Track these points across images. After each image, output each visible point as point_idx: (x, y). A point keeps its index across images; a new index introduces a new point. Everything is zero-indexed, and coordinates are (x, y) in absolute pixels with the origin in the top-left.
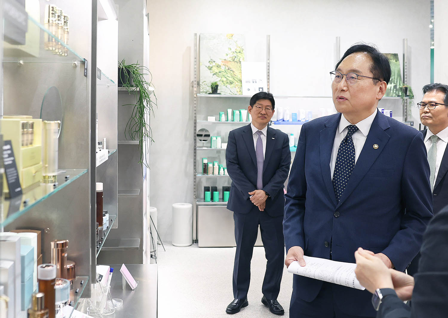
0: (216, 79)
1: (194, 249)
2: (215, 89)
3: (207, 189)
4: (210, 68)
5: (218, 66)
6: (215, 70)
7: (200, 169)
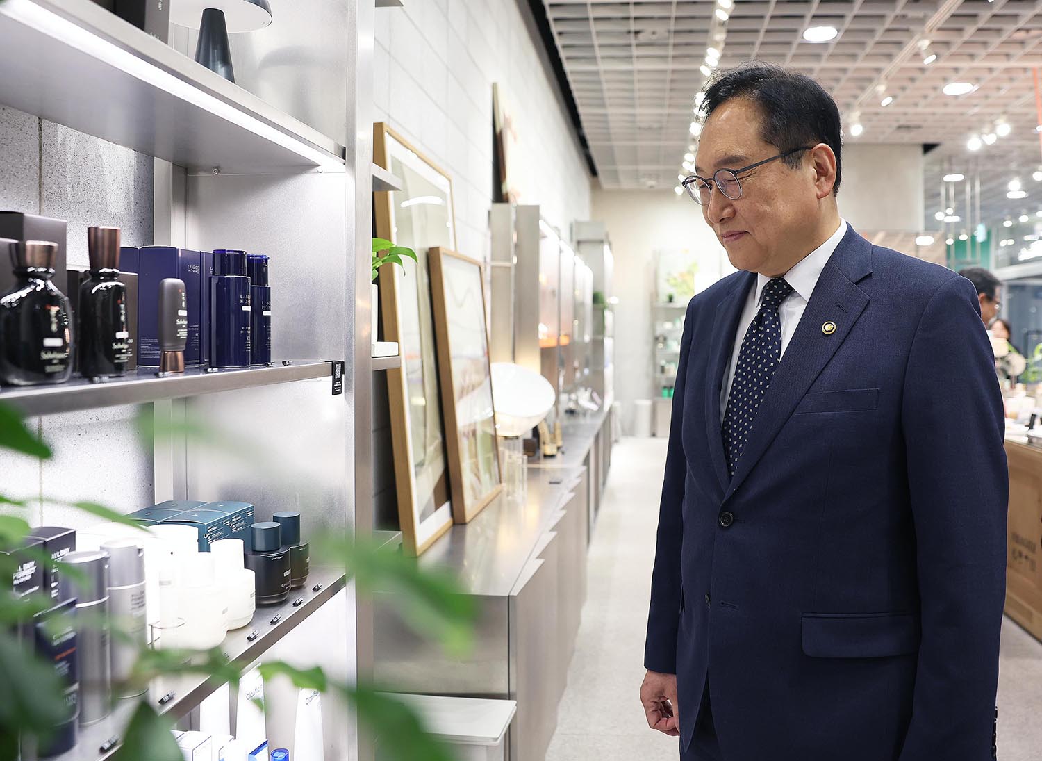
0: (673, 291)
1: (653, 440)
2: (671, 299)
3: (665, 387)
4: (668, 280)
5: (675, 279)
6: (673, 282)
7: (659, 369)
